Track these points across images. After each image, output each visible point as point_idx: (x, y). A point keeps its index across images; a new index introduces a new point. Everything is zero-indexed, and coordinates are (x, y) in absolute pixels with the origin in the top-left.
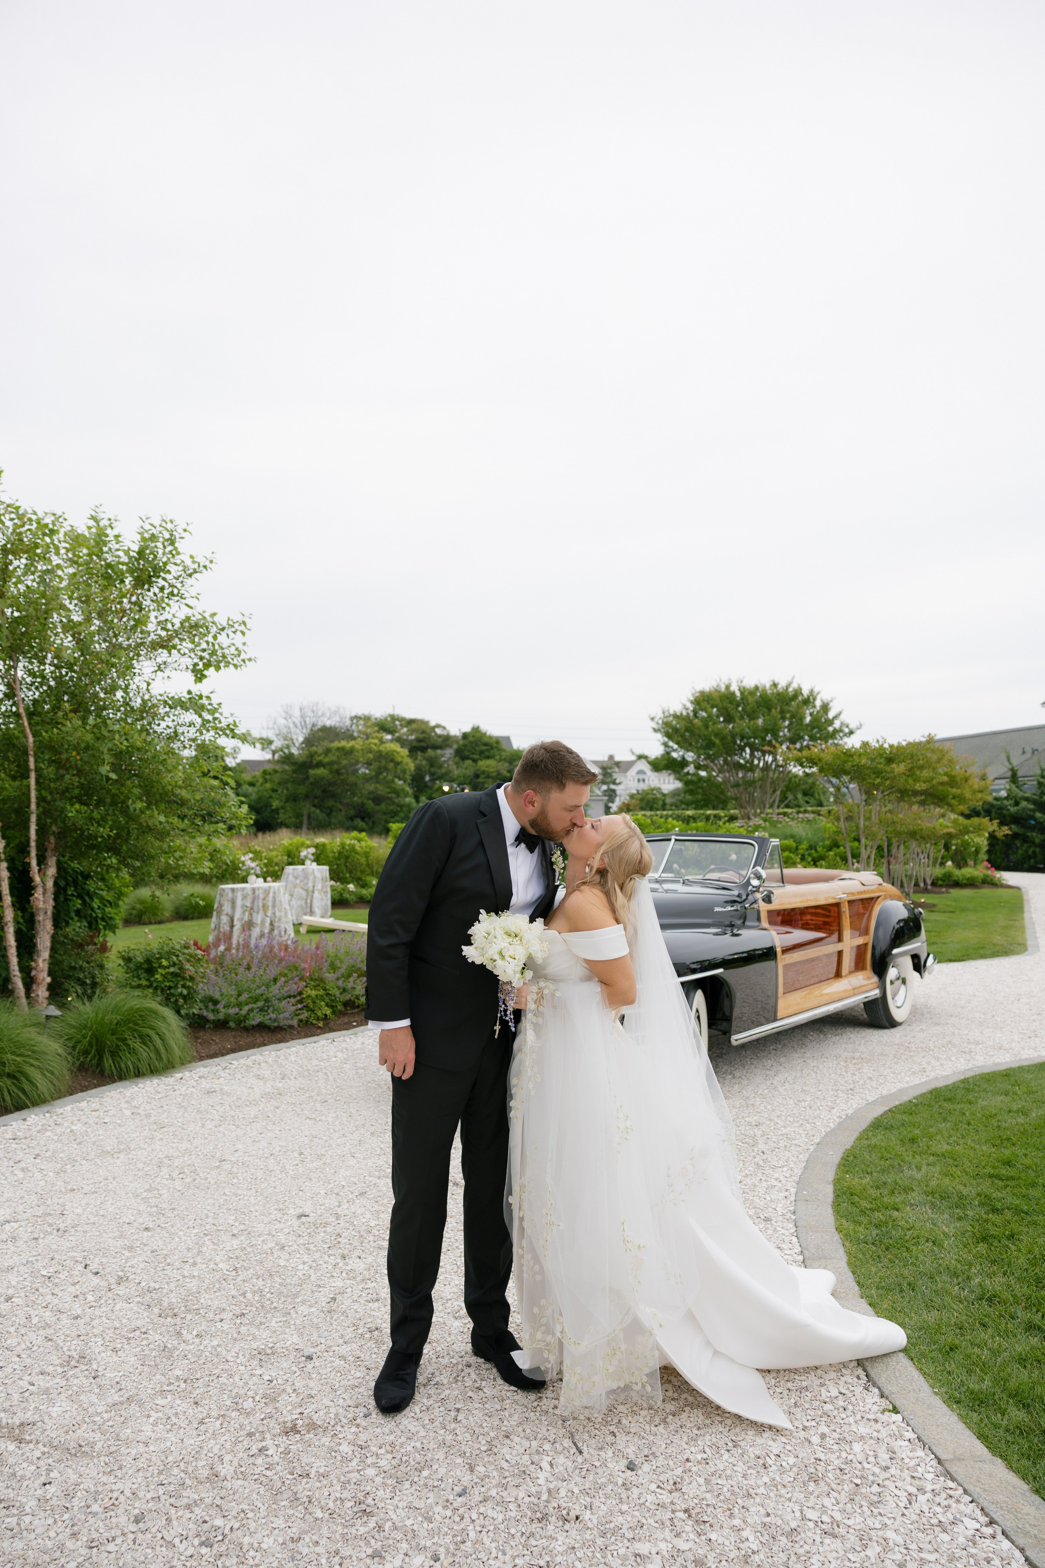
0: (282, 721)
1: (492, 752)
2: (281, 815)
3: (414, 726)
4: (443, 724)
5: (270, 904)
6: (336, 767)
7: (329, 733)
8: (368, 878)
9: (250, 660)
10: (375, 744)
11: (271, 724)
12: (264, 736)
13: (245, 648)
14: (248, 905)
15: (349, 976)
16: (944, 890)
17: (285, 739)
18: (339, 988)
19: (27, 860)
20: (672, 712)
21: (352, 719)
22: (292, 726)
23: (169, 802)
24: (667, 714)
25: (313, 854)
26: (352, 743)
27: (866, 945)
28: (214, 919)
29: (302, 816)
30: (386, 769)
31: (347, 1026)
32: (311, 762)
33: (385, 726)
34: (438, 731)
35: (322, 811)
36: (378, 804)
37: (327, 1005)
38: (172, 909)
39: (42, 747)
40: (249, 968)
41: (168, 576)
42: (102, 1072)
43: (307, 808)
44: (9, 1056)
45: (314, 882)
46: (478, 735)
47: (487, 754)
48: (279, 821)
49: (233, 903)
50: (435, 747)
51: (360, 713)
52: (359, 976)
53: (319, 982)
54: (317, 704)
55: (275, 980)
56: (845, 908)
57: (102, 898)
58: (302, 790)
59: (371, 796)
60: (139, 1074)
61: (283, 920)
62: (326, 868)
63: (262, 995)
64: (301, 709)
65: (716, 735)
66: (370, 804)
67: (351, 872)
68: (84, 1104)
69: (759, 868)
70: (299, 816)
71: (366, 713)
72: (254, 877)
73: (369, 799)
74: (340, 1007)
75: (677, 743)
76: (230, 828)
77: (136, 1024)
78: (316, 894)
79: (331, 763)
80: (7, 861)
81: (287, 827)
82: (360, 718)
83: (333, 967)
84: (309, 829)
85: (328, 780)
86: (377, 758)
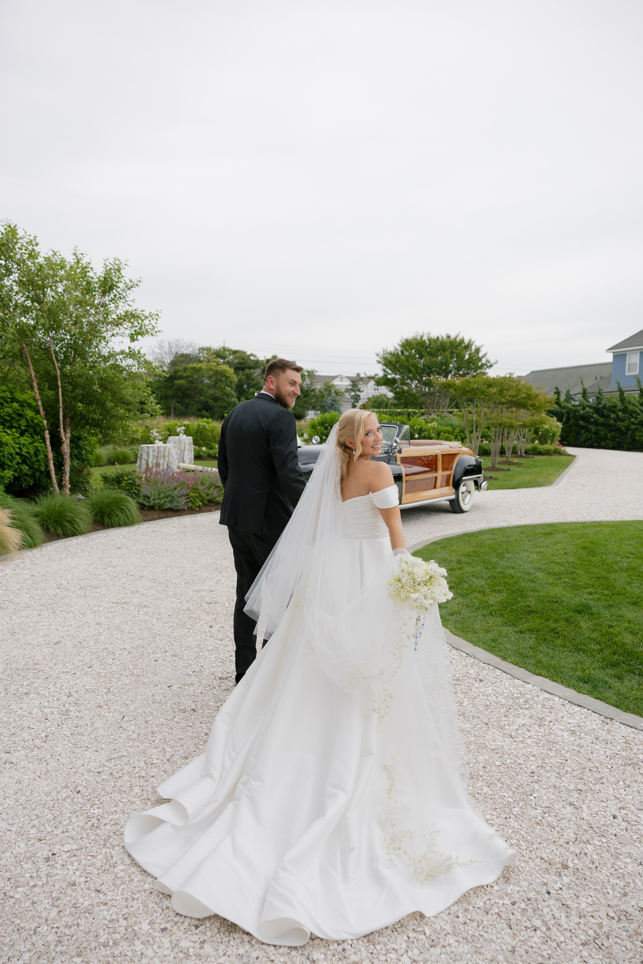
0: (157, 350)
3: (237, 355)
4: (255, 353)
5: (167, 455)
6: (191, 379)
7: (185, 357)
8: (213, 444)
9: (159, 331)
10: (214, 366)
11: (151, 352)
13: (156, 325)
14: (156, 455)
15: (210, 488)
16: (531, 456)
17: (159, 362)
18: (205, 493)
19: (59, 430)
20: (388, 351)
21: (199, 349)
22: (163, 353)
23: (124, 403)
24: (385, 352)
25: (184, 430)
26: (200, 365)
27: (450, 475)
28: (138, 462)
29: (171, 408)
30: (221, 381)
31: (210, 511)
32: (176, 376)
33: (220, 354)
34: (252, 358)
35: (182, 405)
36: (216, 402)
37: (200, 501)
38: (107, 459)
39: (64, 375)
40: (162, 483)
41: (118, 290)
42: (103, 524)
43: (173, 403)
44: (69, 514)
45: (185, 445)
49: (148, 454)
50: (250, 368)
51: (204, 346)
52: (215, 488)
53: (196, 490)
54: (179, 340)
55: (175, 489)
56: (440, 458)
57: (86, 449)
58: (170, 392)
59: (212, 397)
60: (120, 526)
61: (173, 463)
62: (191, 438)
63: (170, 495)
64: (169, 344)
65: (413, 366)
66: (211, 402)
67: (203, 441)
68: (100, 535)
69: (397, 438)
70: (169, 408)
71: (208, 346)
72: (158, 441)
73: (210, 399)
74: (206, 502)
75: (391, 370)
76: (152, 415)
77: (118, 504)
78: (186, 452)
79: (188, 377)
80: (48, 430)
82: (205, 349)
83: (202, 484)
84: (174, 416)
85: (186, 387)
86: (215, 374)
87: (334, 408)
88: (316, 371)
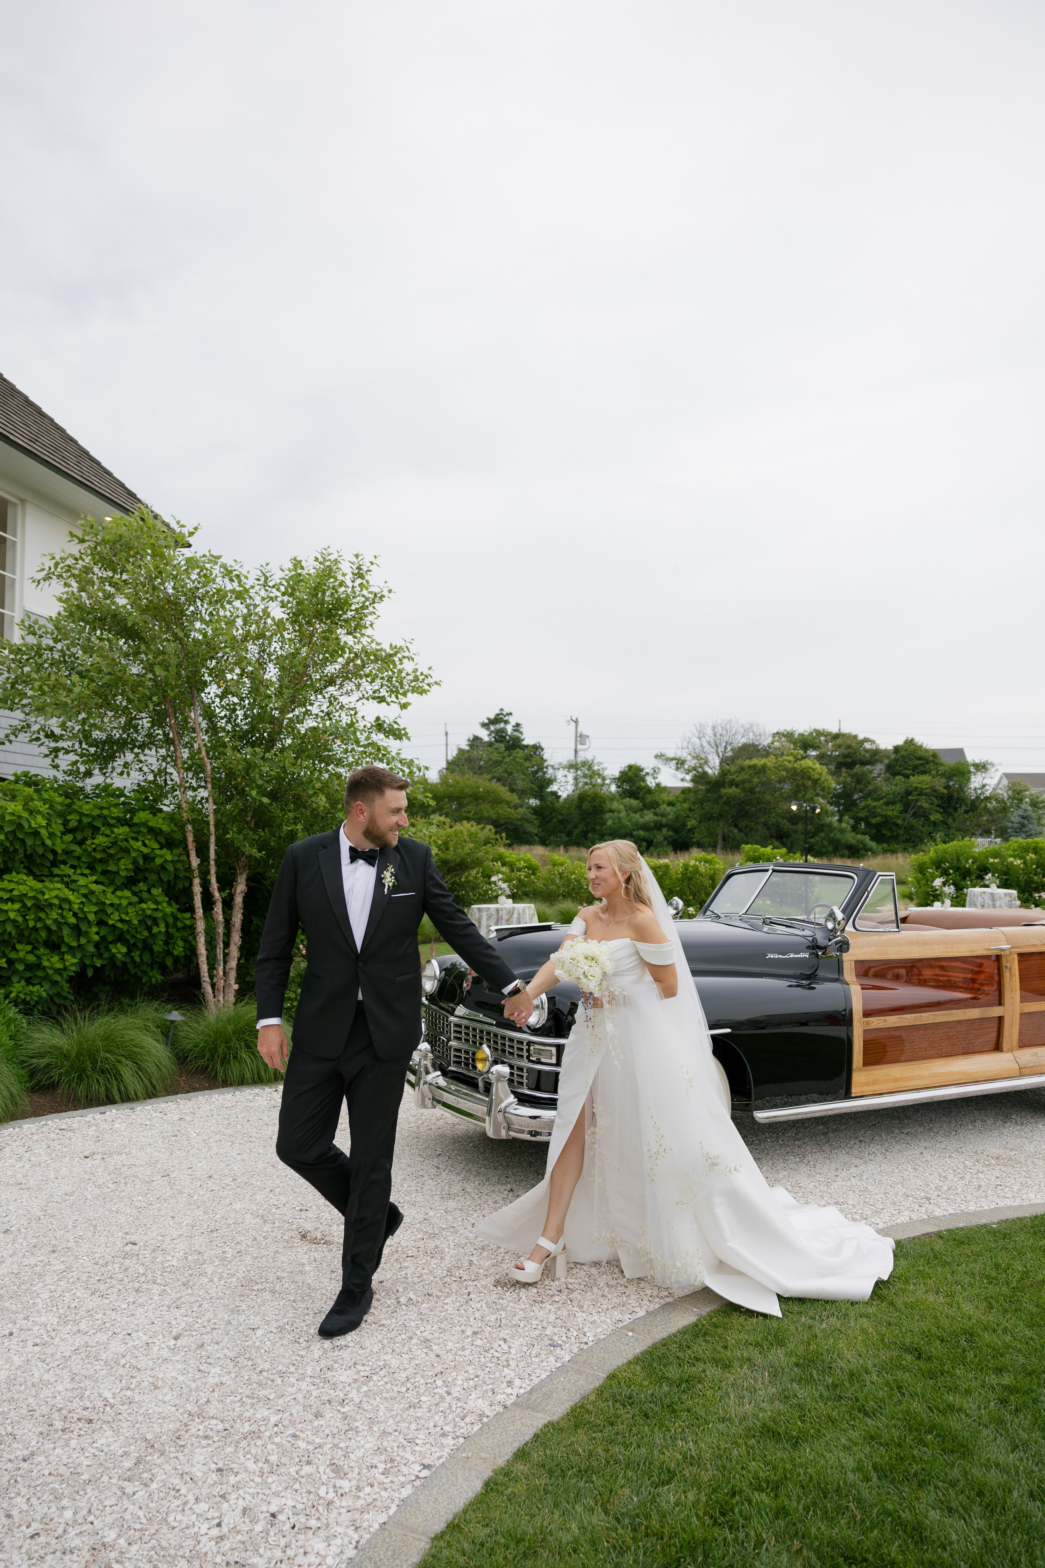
0: (698, 741)
1: (927, 766)
2: (696, 834)
3: (839, 741)
4: (872, 738)
6: (747, 785)
7: (750, 750)
10: (789, 762)
11: (685, 745)
12: (677, 757)
17: (697, 757)
21: (774, 735)
22: (705, 744)
26: (764, 761)
29: (717, 835)
30: (806, 788)
32: (724, 782)
33: (806, 743)
34: (867, 746)
35: (740, 830)
36: (793, 824)
43: (721, 828)
46: (911, 748)
47: (921, 768)
48: (694, 840)
50: (864, 763)
51: (782, 730)
54: (730, 721)
58: (716, 809)
59: (788, 815)
60: (241, 1083)
64: (714, 728)
66: (786, 825)
70: (712, 834)
71: (789, 729)
72: (504, 899)
73: (784, 818)
79: (743, 782)
81: (700, 846)
82: (783, 735)
84: (722, 848)
85: (740, 799)
86: (793, 775)
87: (1025, 832)
88: (993, 765)
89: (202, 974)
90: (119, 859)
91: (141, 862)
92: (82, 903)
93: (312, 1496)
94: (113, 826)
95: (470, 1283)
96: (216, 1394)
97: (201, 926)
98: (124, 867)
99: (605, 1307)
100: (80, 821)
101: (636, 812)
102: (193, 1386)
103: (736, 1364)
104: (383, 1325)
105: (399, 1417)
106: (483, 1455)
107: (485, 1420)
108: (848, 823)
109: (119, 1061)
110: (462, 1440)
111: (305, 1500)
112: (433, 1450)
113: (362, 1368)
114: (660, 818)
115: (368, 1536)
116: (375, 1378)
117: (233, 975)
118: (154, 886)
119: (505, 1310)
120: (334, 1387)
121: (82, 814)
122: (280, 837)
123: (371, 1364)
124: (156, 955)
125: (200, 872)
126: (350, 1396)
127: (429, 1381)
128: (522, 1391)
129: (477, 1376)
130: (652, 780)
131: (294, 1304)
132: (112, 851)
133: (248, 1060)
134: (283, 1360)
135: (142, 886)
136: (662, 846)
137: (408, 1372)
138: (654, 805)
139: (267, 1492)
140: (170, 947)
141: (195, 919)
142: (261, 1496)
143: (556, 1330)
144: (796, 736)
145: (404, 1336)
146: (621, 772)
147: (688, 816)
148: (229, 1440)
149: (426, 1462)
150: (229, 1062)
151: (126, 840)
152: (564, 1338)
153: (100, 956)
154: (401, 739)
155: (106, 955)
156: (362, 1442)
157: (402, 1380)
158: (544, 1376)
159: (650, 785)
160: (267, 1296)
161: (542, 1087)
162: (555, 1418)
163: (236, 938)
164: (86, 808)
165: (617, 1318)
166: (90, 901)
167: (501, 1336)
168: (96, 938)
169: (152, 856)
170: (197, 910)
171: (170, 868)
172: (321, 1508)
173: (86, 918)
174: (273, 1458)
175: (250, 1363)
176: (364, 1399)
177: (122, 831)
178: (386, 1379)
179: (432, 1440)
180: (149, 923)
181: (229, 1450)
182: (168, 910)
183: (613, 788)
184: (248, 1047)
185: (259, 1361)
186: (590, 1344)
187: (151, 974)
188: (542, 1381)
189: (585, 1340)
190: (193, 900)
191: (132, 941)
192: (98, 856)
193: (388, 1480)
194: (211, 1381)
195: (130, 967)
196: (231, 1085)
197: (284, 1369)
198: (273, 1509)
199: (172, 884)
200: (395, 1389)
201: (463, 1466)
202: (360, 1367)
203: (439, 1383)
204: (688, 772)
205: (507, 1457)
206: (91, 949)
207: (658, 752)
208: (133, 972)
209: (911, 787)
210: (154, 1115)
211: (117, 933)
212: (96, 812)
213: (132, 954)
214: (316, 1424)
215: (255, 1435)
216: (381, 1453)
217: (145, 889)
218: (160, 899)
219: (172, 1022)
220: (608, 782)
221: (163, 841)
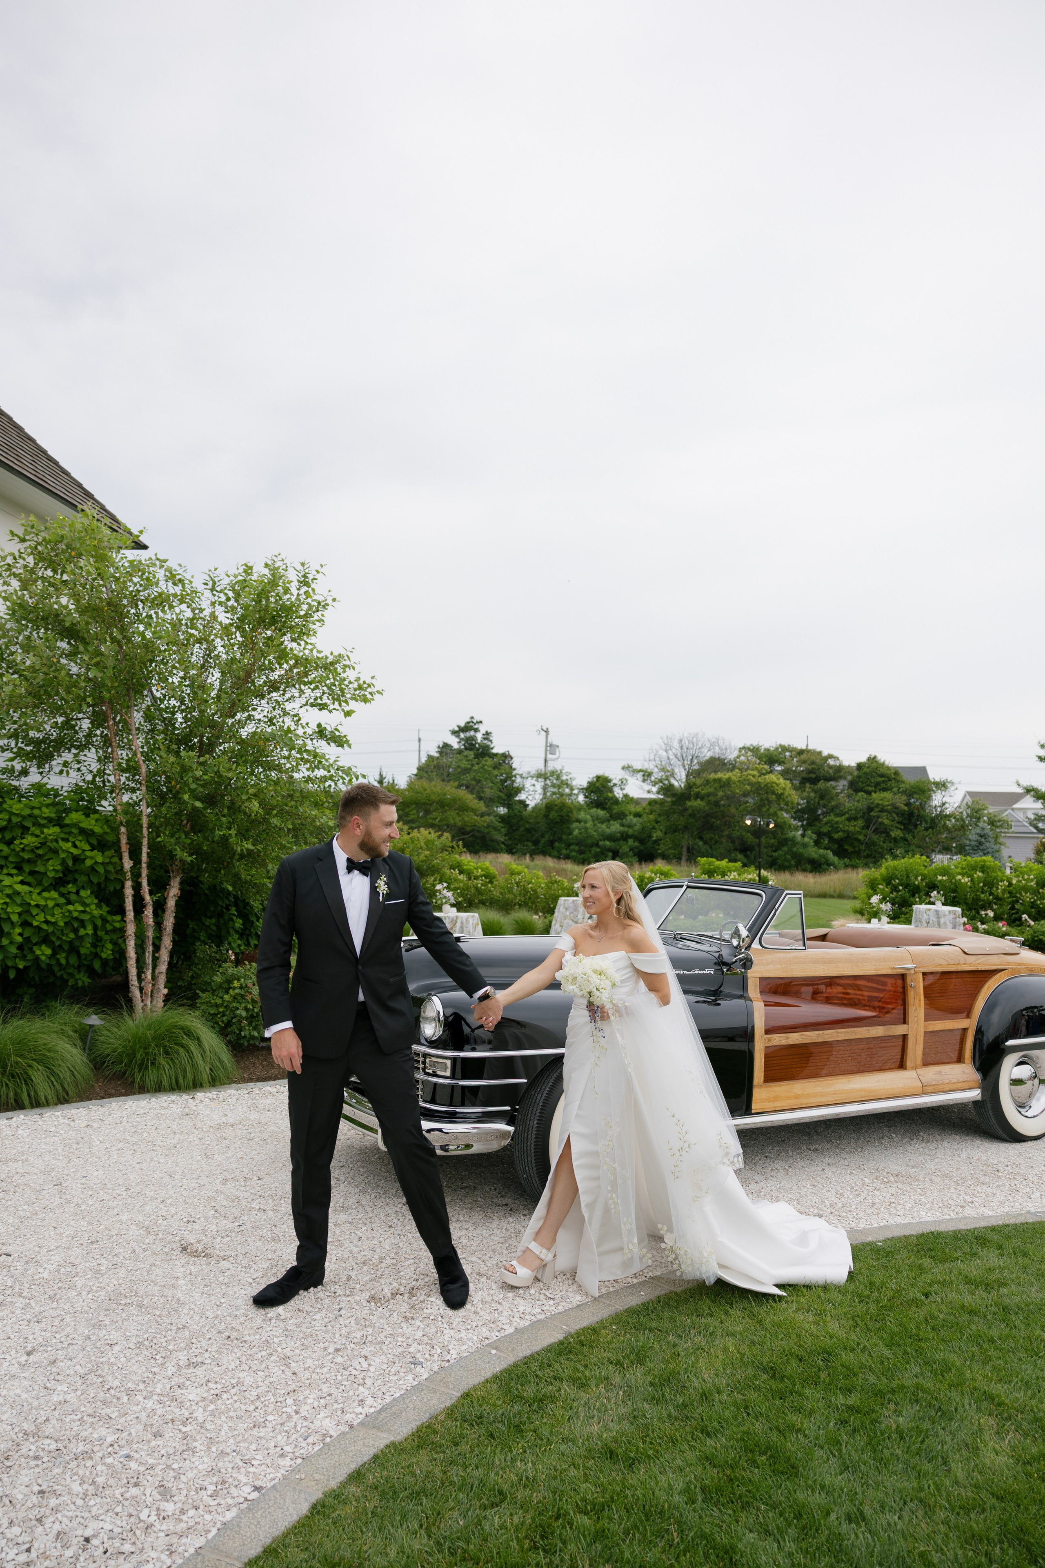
0: (664, 754)
1: (889, 783)
2: (662, 846)
3: (803, 757)
4: (835, 754)
6: (712, 798)
7: (716, 764)
9: (379, 693)
10: (754, 776)
11: (652, 757)
12: (644, 769)
17: (663, 770)
21: (741, 750)
22: (672, 757)
26: (729, 774)
27: (962, 1029)
29: (681, 848)
30: (770, 802)
32: (690, 795)
33: (771, 758)
34: (831, 762)
35: (705, 843)
43: (686, 840)
46: (874, 765)
47: (883, 785)
48: (660, 851)
50: (828, 779)
51: (748, 744)
54: (697, 734)
58: (682, 821)
64: (681, 741)
66: (750, 838)
70: (677, 846)
71: (755, 744)
79: (709, 795)
81: (665, 857)
82: (749, 749)
84: (687, 860)
85: (705, 812)
86: (757, 789)
89: (130, 978)
90: (48, 860)
91: (70, 863)
92: (5, 903)
93: (132, 1519)
94: (44, 826)
95: (344, 1298)
96: (56, 1413)
97: (131, 929)
98: (52, 867)
99: (474, 1324)
100: (10, 821)
101: (602, 823)
102: (35, 1403)
103: (593, 1383)
104: (245, 1341)
105: (241, 1437)
106: (317, 1477)
107: (328, 1440)
108: (811, 838)
109: (30, 1066)
110: (299, 1461)
111: (124, 1524)
112: (268, 1470)
113: (214, 1386)
114: (626, 829)
115: (180, 1561)
116: (225, 1396)
117: (162, 980)
118: (83, 888)
119: (373, 1327)
120: (181, 1406)
121: (11, 814)
122: (213, 842)
123: (223, 1381)
124: (83, 958)
125: (132, 874)
126: (195, 1415)
127: (280, 1399)
128: (372, 1410)
129: (330, 1395)
130: (620, 791)
131: (159, 1319)
132: (40, 852)
133: (167, 1067)
134: (134, 1378)
135: (71, 888)
136: (628, 857)
137: (259, 1390)
138: (621, 816)
139: (86, 1515)
140: (98, 950)
141: (125, 922)
142: (79, 1519)
143: (420, 1348)
144: (762, 751)
145: (264, 1353)
146: (589, 782)
147: (653, 828)
148: (59, 1460)
149: (258, 1483)
150: (147, 1068)
151: (56, 841)
152: (427, 1356)
153: (24, 957)
154: (342, 746)
155: (30, 957)
156: (197, 1463)
157: (252, 1398)
158: (397, 1395)
159: (617, 796)
160: (133, 1310)
161: (438, 1099)
162: (399, 1438)
163: (167, 942)
164: (16, 807)
165: (485, 1336)
166: (14, 902)
167: (364, 1353)
168: (19, 939)
169: (82, 857)
170: (128, 913)
171: (101, 870)
172: (138, 1532)
173: (9, 918)
174: (100, 1480)
175: (100, 1379)
176: (209, 1418)
177: (52, 831)
178: (235, 1398)
179: (268, 1462)
180: (76, 925)
181: (57, 1471)
182: (96, 913)
183: (581, 798)
184: (167, 1053)
185: (110, 1378)
186: (452, 1362)
187: (78, 977)
188: (394, 1400)
189: (448, 1358)
190: (124, 902)
191: (57, 943)
192: (26, 856)
193: (215, 1502)
194: (55, 1398)
195: (56, 969)
196: (148, 1092)
197: (133, 1387)
198: (88, 1533)
199: (103, 886)
200: (243, 1407)
201: (294, 1488)
202: (211, 1385)
203: (290, 1401)
204: (654, 784)
205: (341, 1479)
206: (13, 950)
207: (625, 763)
208: (59, 974)
209: (872, 803)
210: (62, 1121)
211: (42, 934)
212: (27, 812)
213: (58, 956)
214: (153, 1444)
215: (87, 1455)
216: (214, 1475)
217: (74, 890)
218: (88, 901)
219: (91, 1026)
220: (576, 792)
221: (95, 842)
